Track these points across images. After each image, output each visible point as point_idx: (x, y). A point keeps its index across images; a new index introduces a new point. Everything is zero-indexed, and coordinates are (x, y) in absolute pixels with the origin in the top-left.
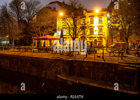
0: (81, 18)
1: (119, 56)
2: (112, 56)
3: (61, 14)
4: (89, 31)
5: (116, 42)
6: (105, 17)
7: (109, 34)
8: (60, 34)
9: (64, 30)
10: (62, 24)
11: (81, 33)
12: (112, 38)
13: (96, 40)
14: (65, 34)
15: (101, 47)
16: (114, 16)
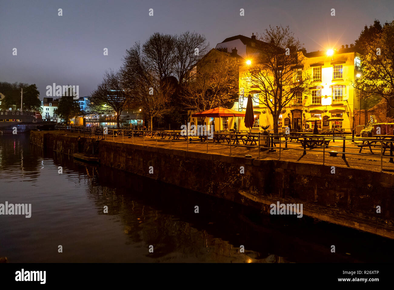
0: (292, 69)
1: (383, 154)
2: (366, 154)
3: (249, 62)
4: (310, 97)
5: (376, 121)
6: (350, 65)
7: (357, 103)
8: (245, 105)
9: (255, 95)
10: (250, 84)
11: (292, 102)
12: (366, 113)
13: (326, 118)
14: (257, 105)
15: (339, 133)
16: (373, 62)
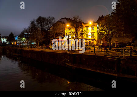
0: (80, 27)
1: (105, 51)
2: (100, 51)
3: (68, 25)
4: (85, 36)
5: (103, 42)
6: (96, 27)
7: (98, 38)
8: (67, 38)
9: (70, 35)
10: (68, 32)
11: (80, 37)
12: (100, 40)
13: (90, 41)
14: (71, 38)
15: (94, 46)
16: (101, 26)
